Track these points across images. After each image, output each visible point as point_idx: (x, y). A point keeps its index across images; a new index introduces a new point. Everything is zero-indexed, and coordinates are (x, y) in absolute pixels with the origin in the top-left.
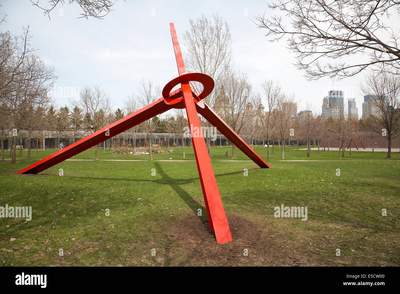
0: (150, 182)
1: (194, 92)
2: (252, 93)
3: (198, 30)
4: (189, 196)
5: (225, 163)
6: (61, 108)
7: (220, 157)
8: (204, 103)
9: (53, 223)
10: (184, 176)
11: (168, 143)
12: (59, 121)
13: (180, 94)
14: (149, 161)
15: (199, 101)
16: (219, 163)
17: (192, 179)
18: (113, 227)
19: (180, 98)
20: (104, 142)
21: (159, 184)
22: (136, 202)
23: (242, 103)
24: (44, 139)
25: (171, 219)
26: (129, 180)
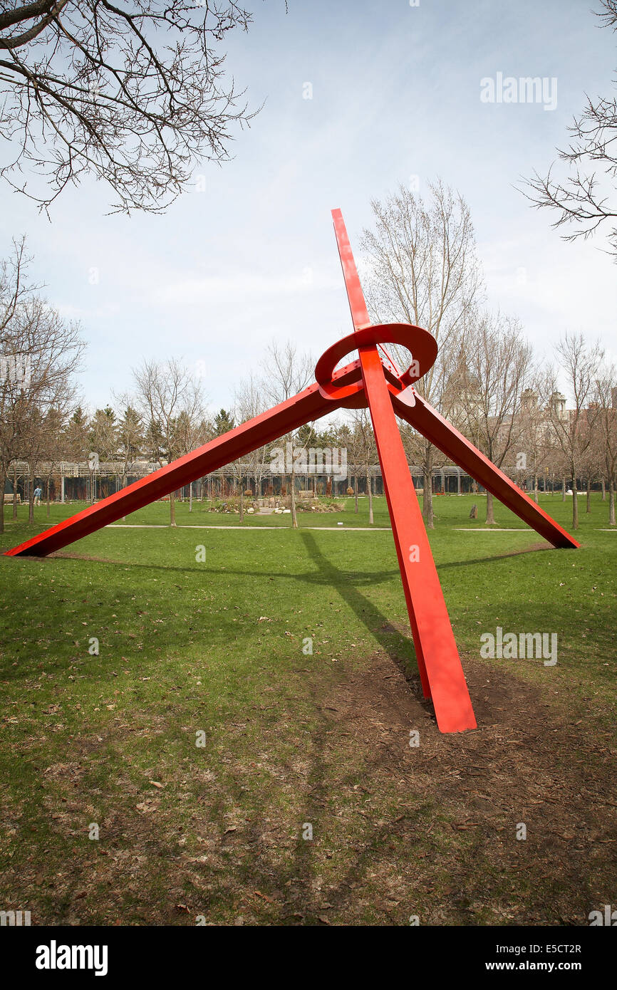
0: (288, 580)
1: (388, 369)
2: (532, 365)
3: (393, 224)
4: (378, 613)
5: (468, 535)
6: (98, 410)
7: (456, 521)
8: (414, 393)
9: (70, 668)
10: (369, 566)
11: (336, 488)
12: (93, 440)
13: (356, 374)
14: (290, 530)
15: (400, 389)
16: (454, 534)
17: (387, 573)
18: (199, 683)
19: (355, 384)
20: (191, 487)
21: (310, 584)
22: (254, 626)
23: (509, 392)
24: (63, 478)
25: (332, 667)
26: (242, 573)
